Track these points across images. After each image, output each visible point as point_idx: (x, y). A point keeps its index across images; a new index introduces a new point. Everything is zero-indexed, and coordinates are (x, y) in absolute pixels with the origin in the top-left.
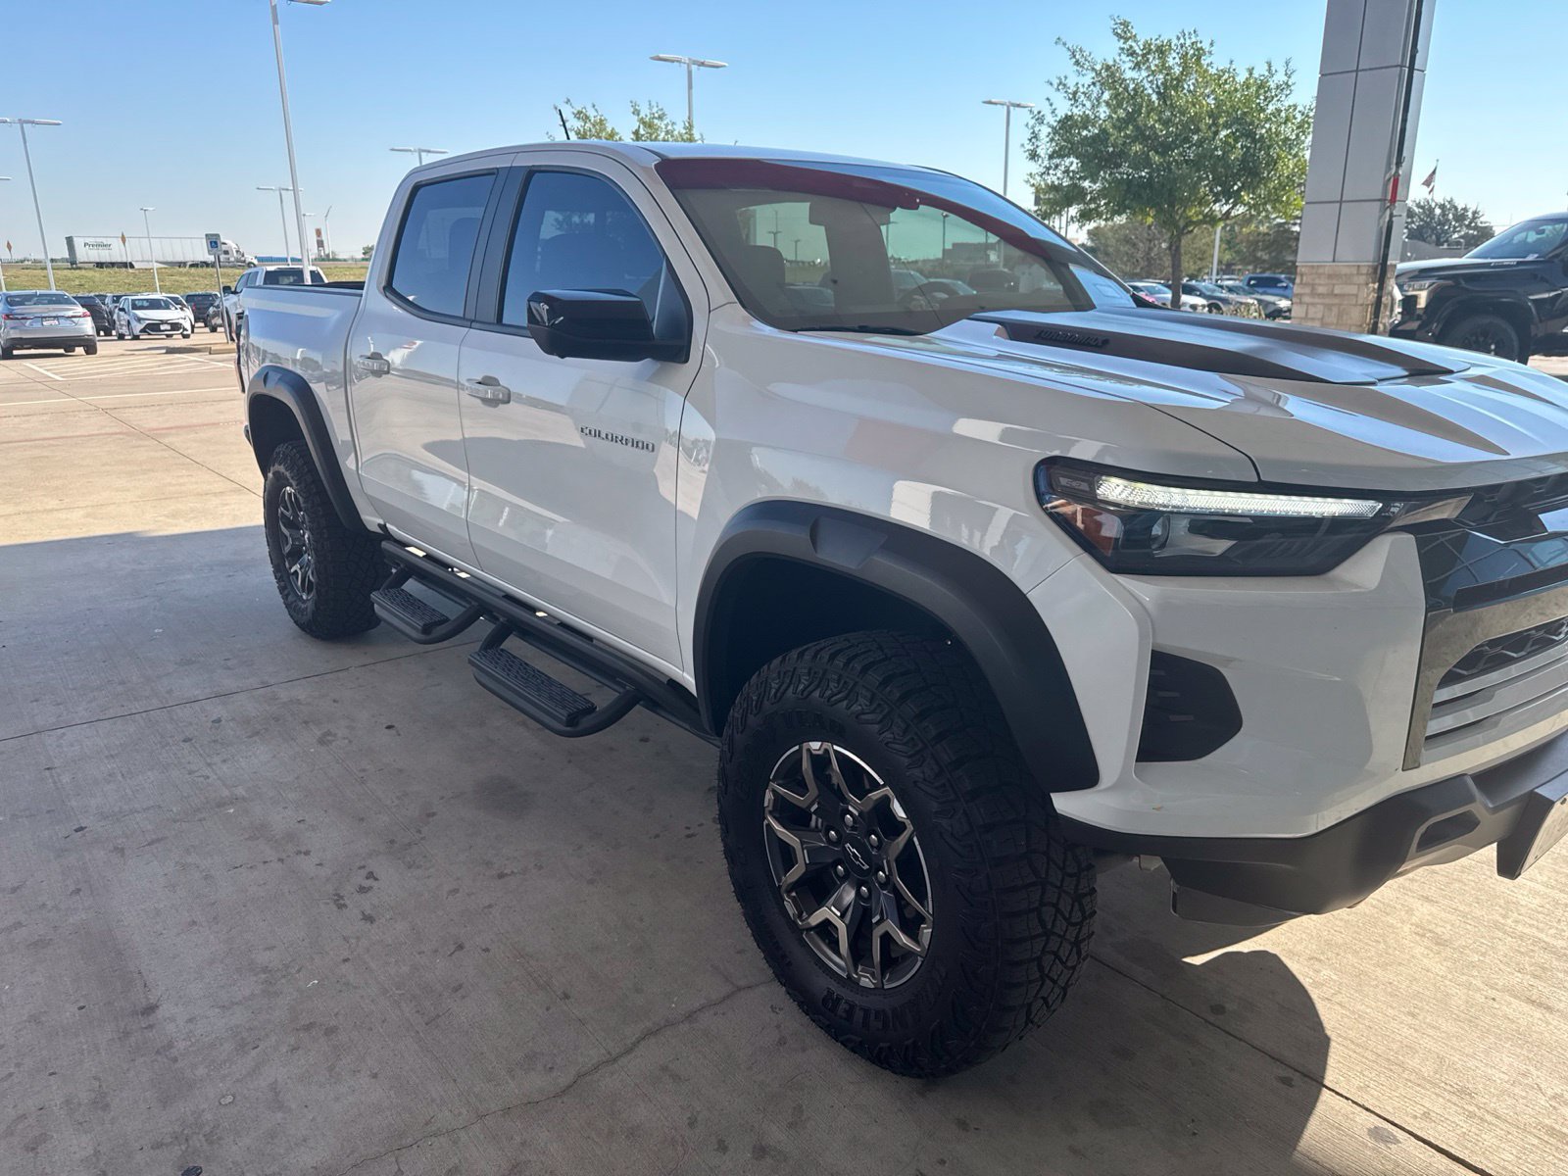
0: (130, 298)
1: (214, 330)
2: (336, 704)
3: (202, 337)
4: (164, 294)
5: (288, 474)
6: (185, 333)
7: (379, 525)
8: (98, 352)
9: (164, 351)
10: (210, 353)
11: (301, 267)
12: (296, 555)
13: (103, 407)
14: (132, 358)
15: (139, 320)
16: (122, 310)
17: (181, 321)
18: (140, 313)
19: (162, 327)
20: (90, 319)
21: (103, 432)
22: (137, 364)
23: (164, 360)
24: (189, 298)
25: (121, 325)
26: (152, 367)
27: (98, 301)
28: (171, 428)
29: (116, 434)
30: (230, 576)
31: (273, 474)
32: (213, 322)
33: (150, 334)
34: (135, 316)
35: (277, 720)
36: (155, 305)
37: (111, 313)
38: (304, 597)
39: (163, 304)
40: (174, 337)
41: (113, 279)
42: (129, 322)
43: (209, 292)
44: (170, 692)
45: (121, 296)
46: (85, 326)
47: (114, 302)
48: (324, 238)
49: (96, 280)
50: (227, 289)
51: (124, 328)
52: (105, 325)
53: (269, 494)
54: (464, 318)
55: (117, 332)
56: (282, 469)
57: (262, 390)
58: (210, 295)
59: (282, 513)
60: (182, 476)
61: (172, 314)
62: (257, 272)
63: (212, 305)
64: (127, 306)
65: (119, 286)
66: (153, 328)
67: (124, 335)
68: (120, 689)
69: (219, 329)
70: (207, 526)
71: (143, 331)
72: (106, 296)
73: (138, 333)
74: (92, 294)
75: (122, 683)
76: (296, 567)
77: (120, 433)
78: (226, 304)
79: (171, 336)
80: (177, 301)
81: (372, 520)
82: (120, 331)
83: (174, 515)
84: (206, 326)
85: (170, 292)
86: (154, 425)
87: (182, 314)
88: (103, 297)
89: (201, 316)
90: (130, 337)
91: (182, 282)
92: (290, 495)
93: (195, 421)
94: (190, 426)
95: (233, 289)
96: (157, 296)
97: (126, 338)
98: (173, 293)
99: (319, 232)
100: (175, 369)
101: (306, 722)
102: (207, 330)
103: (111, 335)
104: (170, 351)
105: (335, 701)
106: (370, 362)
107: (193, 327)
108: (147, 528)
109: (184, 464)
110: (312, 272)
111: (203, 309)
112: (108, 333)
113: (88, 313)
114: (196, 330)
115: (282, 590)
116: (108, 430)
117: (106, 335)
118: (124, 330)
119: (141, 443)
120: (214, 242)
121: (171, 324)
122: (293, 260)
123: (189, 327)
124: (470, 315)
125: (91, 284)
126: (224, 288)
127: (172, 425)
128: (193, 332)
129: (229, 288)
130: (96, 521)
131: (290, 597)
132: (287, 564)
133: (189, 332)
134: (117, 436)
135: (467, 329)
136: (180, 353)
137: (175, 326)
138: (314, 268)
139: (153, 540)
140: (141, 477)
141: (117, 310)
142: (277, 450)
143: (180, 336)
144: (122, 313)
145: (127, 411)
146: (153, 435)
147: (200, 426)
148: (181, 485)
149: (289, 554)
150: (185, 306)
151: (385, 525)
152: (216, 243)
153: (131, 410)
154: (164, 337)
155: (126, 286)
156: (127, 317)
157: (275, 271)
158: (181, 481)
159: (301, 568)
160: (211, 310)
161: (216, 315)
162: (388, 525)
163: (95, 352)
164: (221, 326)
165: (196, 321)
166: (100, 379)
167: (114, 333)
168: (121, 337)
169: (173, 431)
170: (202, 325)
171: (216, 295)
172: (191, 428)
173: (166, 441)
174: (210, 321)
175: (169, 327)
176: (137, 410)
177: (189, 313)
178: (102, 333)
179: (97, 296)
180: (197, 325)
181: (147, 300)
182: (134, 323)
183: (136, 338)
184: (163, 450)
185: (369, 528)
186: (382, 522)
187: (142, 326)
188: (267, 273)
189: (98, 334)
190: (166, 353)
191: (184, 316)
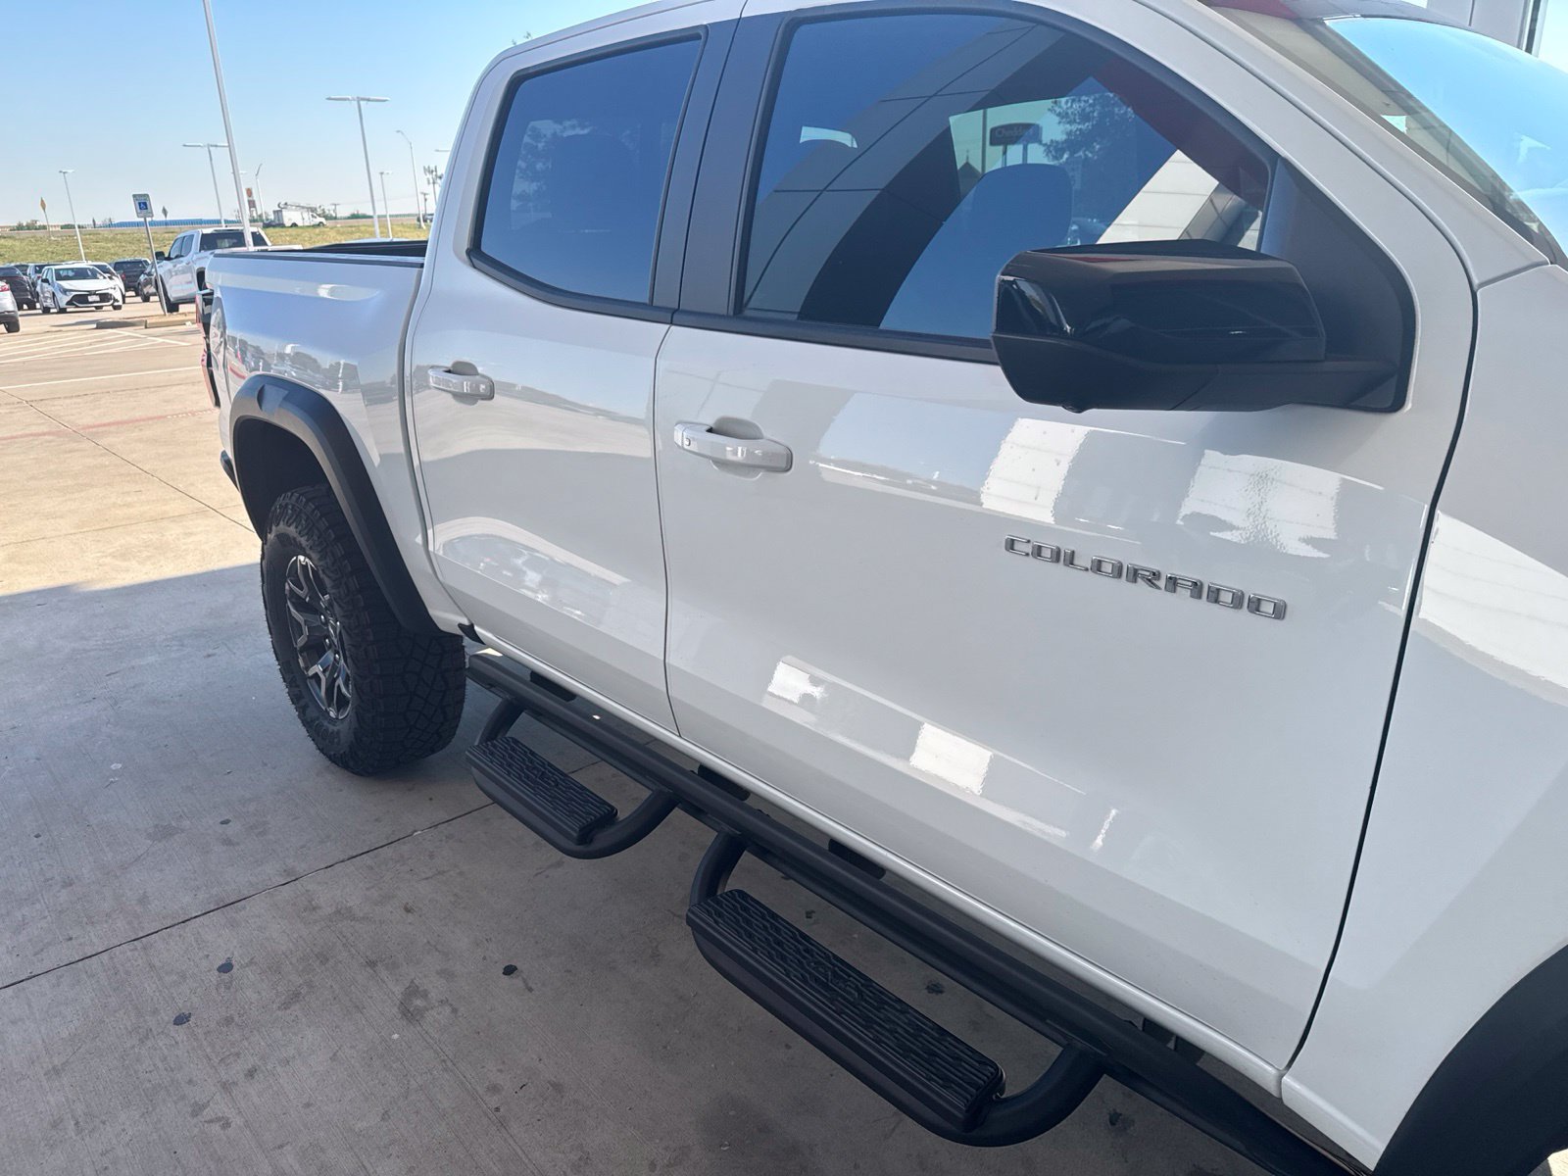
0: (54, 268)
1: (146, 299)
2: (410, 918)
3: (134, 308)
4: (90, 262)
5: (303, 541)
6: (116, 304)
7: (461, 626)
8: (21, 329)
9: (95, 326)
10: (146, 328)
11: (240, 228)
12: (315, 649)
13: (28, 400)
14: (58, 335)
15: (65, 291)
16: (46, 281)
17: (110, 291)
18: (66, 284)
19: (90, 299)
20: (9, 293)
21: (27, 432)
22: (66, 342)
23: (95, 337)
24: (118, 266)
25: (46, 298)
26: (82, 346)
27: (18, 272)
28: (109, 424)
29: (44, 434)
30: (209, 656)
31: (277, 536)
32: (145, 290)
33: (77, 307)
34: (60, 287)
35: (323, 958)
36: (81, 274)
37: (34, 285)
38: (332, 714)
39: (90, 273)
40: (104, 308)
41: (35, 248)
42: (53, 294)
43: (138, 258)
44: (143, 900)
45: (44, 266)
46: (4, 301)
47: (36, 272)
48: (255, 197)
49: (17, 249)
50: (160, 255)
51: (49, 301)
52: (26, 298)
53: (270, 563)
54: (650, 306)
55: (42, 305)
56: (292, 531)
57: (254, 411)
58: (140, 262)
59: (291, 590)
60: (128, 493)
61: (100, 284)
62: (193, 236)
63: (142, 272)
64: (51, 277)
65: (42, 255)
66: (81, 299)
67: (50, 308)
68: (64, 895)
69: (152, 298)
70: (169, 570)
71: (69, 303)
72: (27, 266)
73: (65, 306)
74: (13, 264)
75: (68, 883)
76: (318, 669)
77: (49, 433)
78: (160, 272)
79: (101, 307)
80: (105, 270)
81: (447, 618)
82: (45, 304)
83: (124, 555)
84: (137, 295)
85: (96, 260)
86: (87, 420)
87: (111, 283)
88: (24, 268)
89: (132, 284)
90: (55, 310)
91: (109, 248)
92: (304, 568)
93: (138, 414)
94: (132, 421)
95: (166, 255)
96: (83, 265)
97: (52, 311)
98: (99, 260)
99: (249, 192)
100: (108, 348)
101: (372, 964)
102: (139, 299)
103: (35, 309)
104: (101, 326)
105: (408, 910)
106: (454, 379)
107: (124, 297)
108: (90, 575)
109: (129, 475)
110: (253, 234)
111: (133, 276)
112: (32, 307)
113: (7, 286)
114: (127, 300)
115: (295, 698)
116: (34, 429)
117: (29, 309)
118: (49, 303)
119: (75, 445)
120: (143, 204)
121: (100, 295)
122: (226, 222)
123: (120, 298)
124: (667, 297)
125: (11, 253)
126: (156, 253)
127: (111, 420)
128: (124, 302)
129: (161, 254)
130: (21, 568)
131: (308, 711)
132: (300, 661)
133: (120, 303)
134: (47, 437)
135: (668, 326)
136: (112, 328)
137: (105, 297)
138: (255, 230)
139: (98, 597)
140: (76, 495)
141: (39, 282)
142: (280, 500)
143: (111, 308)
144: (46, 285)
145: (56, 403)
146: (90, 434)
147: (144, 420)
148: (128, 505)
149: (304, 648)
150: (114, 274)
151: (472, 626)
152: (145, 204)
153: (61, 402)
154: (94, 309)
155: (49, 255)
156: (50, 288)
157: (211, 234)
158: (129, 499)
159: (324, 671)
160: (142, 278)
161: (148, 283)
162: (476, 628)
163: (17, 329)
164: (154, 295)
165: (126, 291)
166: (24, 362)
167: (38, 306)
168: (46, 311)
169: (112, 428)
170: (133, 294)
171: (146, 261)
172: (133, 422)
173: (105, 441)
174: (142, 290)
175: (97, 298)
176: (68, 401)
177: (118, 282)
178: (25, 307)
179: (17, 266)
180: (128, 294)
181: (72, 269)
182: (59, 295)
183: (62, 311)
184: (101, 455)
185: (442, 627)
186: (466, 622)
187: (68, 298)
188: (203, 235)
189: (20, 308)
190: (97, 328)
191: (114, 285)
